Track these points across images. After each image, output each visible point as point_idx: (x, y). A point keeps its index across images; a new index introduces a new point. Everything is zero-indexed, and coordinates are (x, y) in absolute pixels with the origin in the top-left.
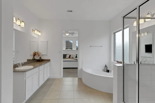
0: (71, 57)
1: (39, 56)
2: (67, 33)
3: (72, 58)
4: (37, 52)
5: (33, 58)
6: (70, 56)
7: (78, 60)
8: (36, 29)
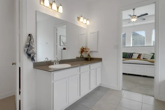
0: (142, 57)
1: (87, 53)
2: (134, 17)
3: (143, 59)
4: (84, 48)
5: (81, 55)
6: (139, 55)
7: (155, 64)
8: (82, 16)
